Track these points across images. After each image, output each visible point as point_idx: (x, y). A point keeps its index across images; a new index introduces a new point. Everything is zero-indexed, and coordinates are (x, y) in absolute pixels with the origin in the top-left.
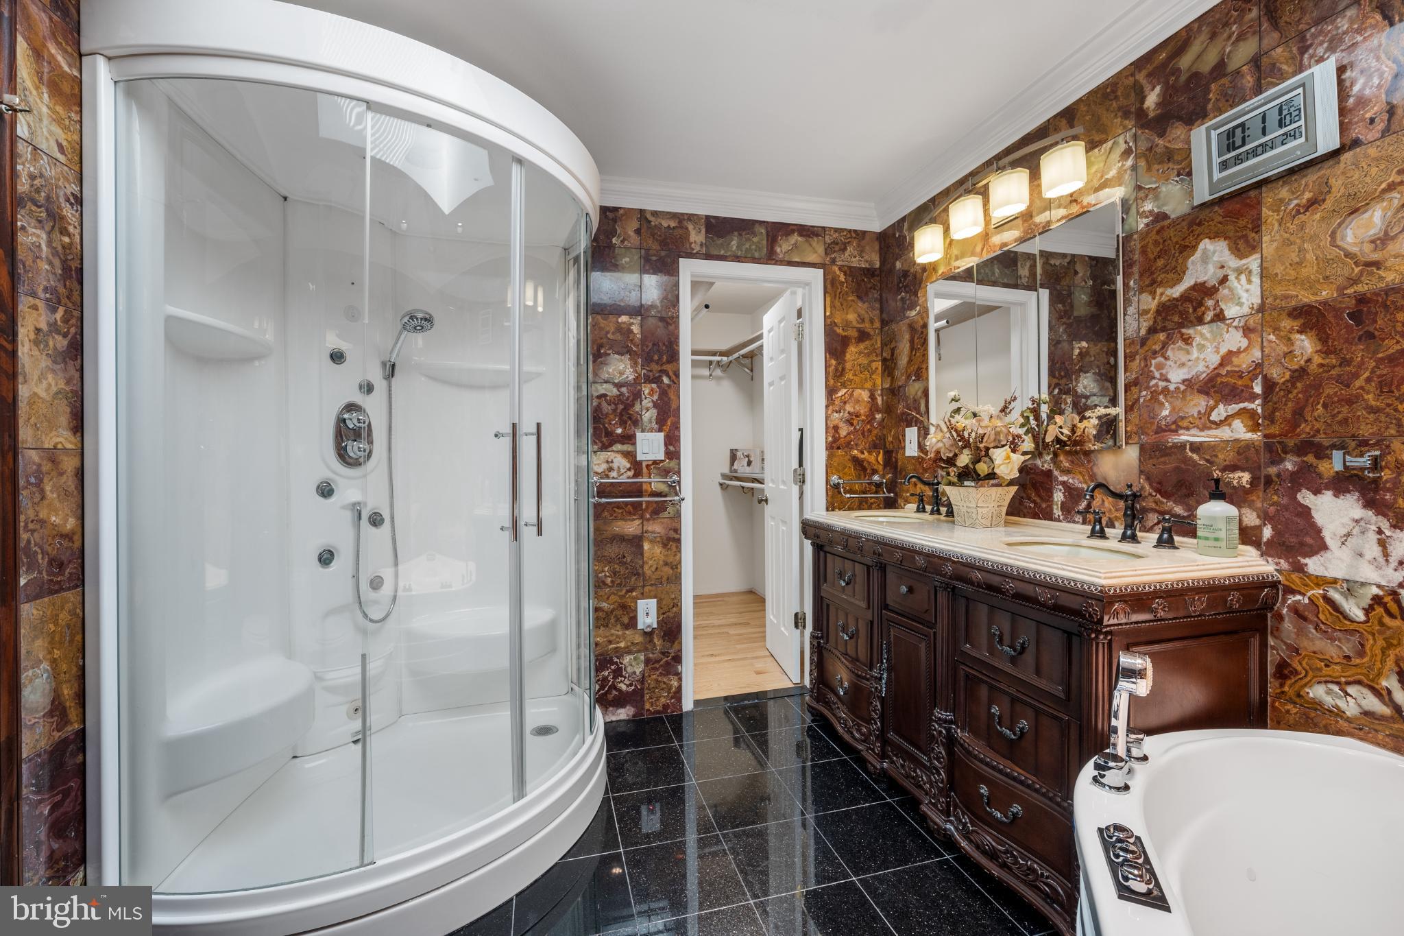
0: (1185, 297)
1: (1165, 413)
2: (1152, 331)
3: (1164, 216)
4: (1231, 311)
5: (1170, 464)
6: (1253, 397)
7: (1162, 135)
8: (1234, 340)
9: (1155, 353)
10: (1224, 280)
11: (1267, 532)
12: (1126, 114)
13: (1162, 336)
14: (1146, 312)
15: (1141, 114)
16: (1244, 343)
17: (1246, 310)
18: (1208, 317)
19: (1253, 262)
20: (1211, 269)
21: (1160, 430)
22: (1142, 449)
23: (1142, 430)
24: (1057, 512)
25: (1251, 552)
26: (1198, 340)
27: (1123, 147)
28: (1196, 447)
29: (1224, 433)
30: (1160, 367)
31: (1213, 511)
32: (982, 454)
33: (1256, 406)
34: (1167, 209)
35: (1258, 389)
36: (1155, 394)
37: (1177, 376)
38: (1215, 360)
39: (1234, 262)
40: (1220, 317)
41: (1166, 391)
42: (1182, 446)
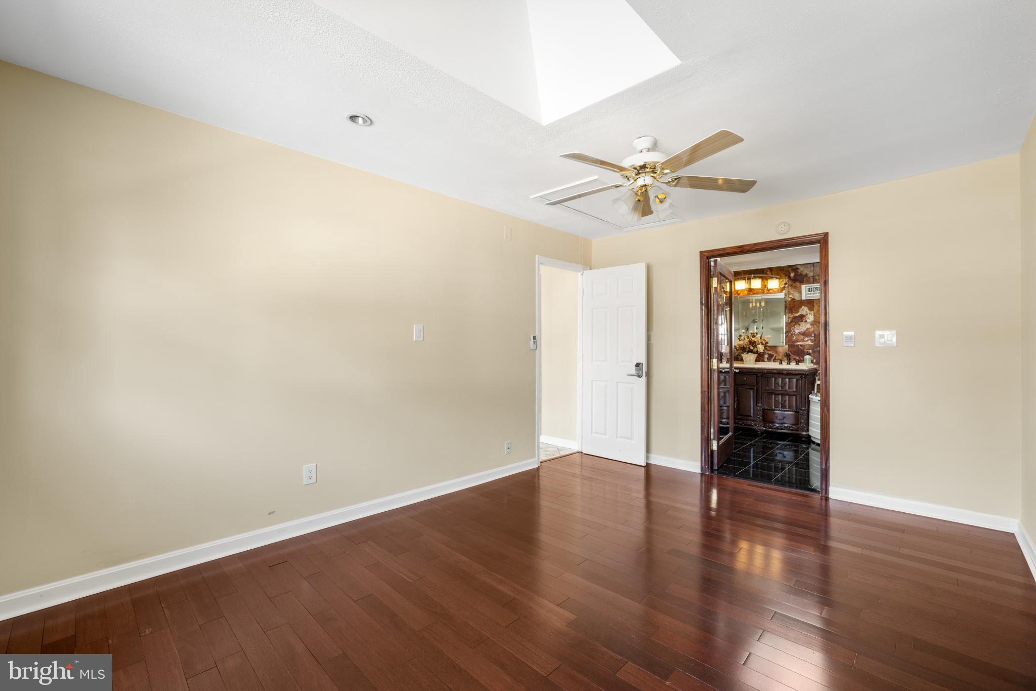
0: (799, 316)
1: (794, 338)
2: (792, 322)
3: (795, 299)
4: (808, 321)
5: (794, 349)
6: (812, 337)
7: (794, 283)
8: (809, 326)
9: (792, 326)
10: (807, 315)
11: (815, 361)
12: (786, 276)
13: (794, 323)
14: (790, 318)
15: (790, 277)
16: (811, 327)
17: (811, 321)
18: (804, 321)
19: (812, 313)
20: (804, 312)
21: (793, 342)
22: (789, 346)
23: (789, 342)
24: (766, 360)
25: (812, 365)
26: (801, 325)
27: (785, 282)
28: (801, 345)
29: (807, 343)
30: (793, 329)
31: (807, 357)
32: (755, 347)
33: (813, 338)
34: (795, 298)
35: (813, 335)
36: (792, 335)
37: (797, 331)
38: (805, 329)
39: (809, 312)
40: (806, 321)
41: (794, 334)
42: (798, 345)
